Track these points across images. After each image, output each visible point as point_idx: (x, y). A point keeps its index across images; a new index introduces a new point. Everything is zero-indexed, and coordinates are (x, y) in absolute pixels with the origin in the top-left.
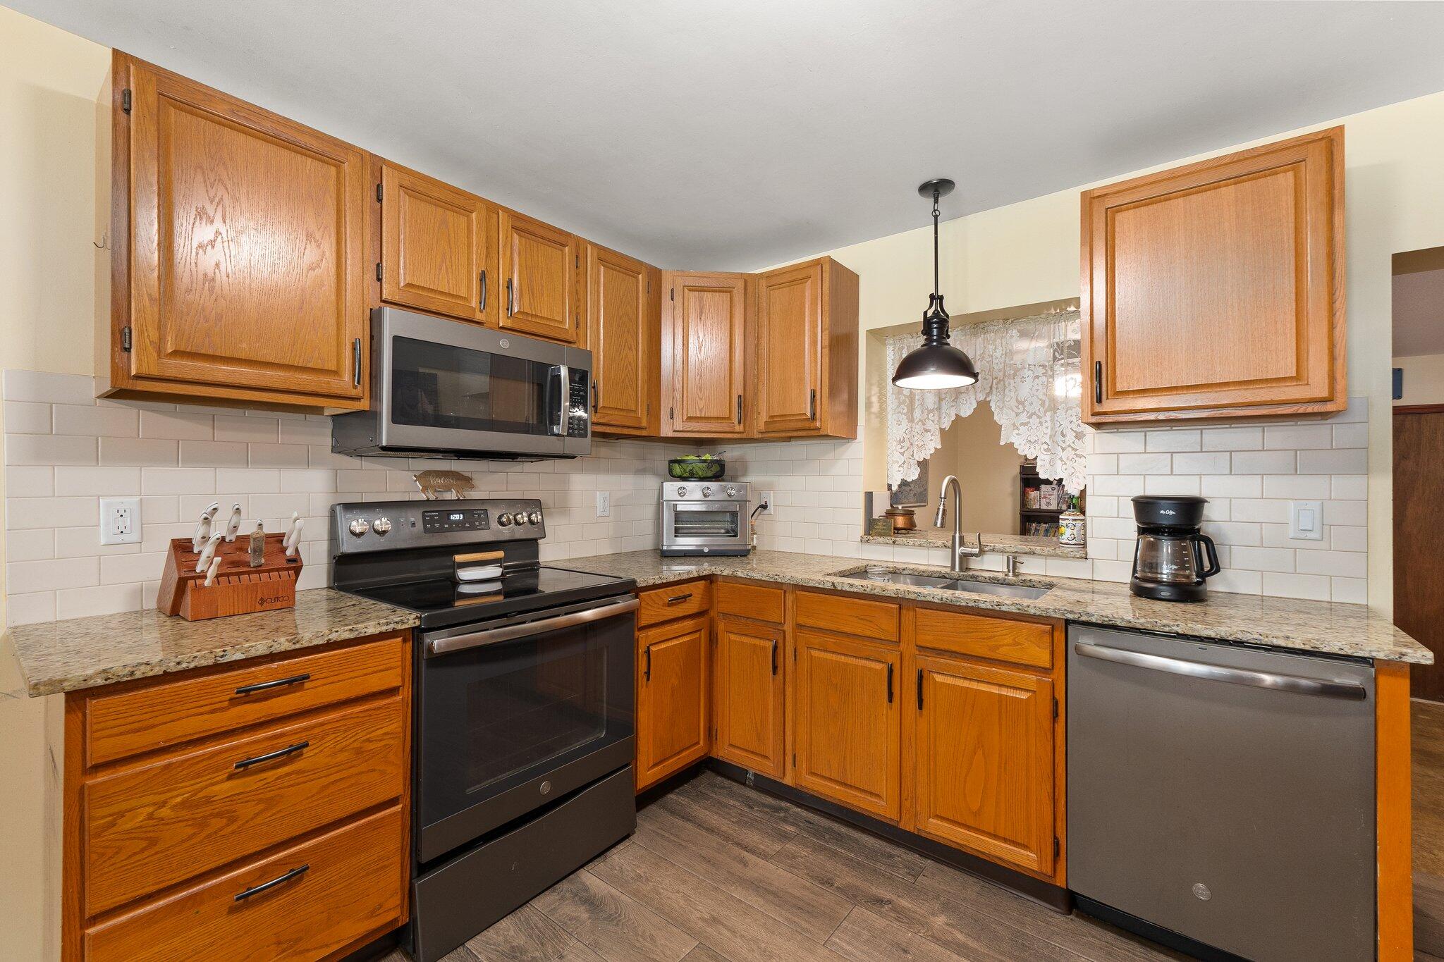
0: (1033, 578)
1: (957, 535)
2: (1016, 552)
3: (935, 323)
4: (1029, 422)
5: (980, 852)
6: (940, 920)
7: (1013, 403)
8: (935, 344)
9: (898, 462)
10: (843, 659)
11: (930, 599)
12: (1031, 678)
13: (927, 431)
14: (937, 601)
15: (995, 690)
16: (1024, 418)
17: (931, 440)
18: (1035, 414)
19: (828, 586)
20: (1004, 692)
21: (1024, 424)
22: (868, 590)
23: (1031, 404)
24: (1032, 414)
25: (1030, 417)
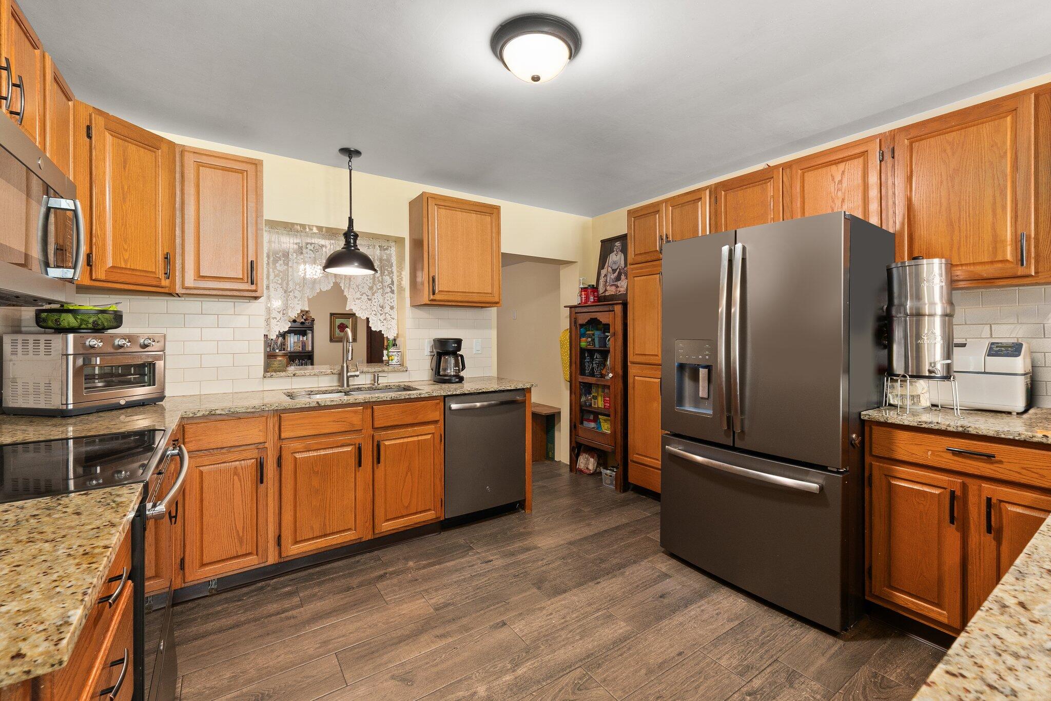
0: (391, 384)
1: (345, 365)
2: (375, 372)
3: (352, 235)
4: (361, 298)
5: (406, 526)
6: (411, 564)
7: (355, 286)
8: (353, 248)
9: (276, 318)
10: (322, 452)
11: (385, 399)
12: (431, 428)
13: (295, 297)
14: (389, 399)
15: (415, 439)
16: (358, 295)
17: (298, 304)
18: (365, 293)
19: (314, 404)
20: (420, 438)
21: (359, 299)
22: (345, 401)
23: (363, 287)
24: (363, 293)
25: (362, 295)
